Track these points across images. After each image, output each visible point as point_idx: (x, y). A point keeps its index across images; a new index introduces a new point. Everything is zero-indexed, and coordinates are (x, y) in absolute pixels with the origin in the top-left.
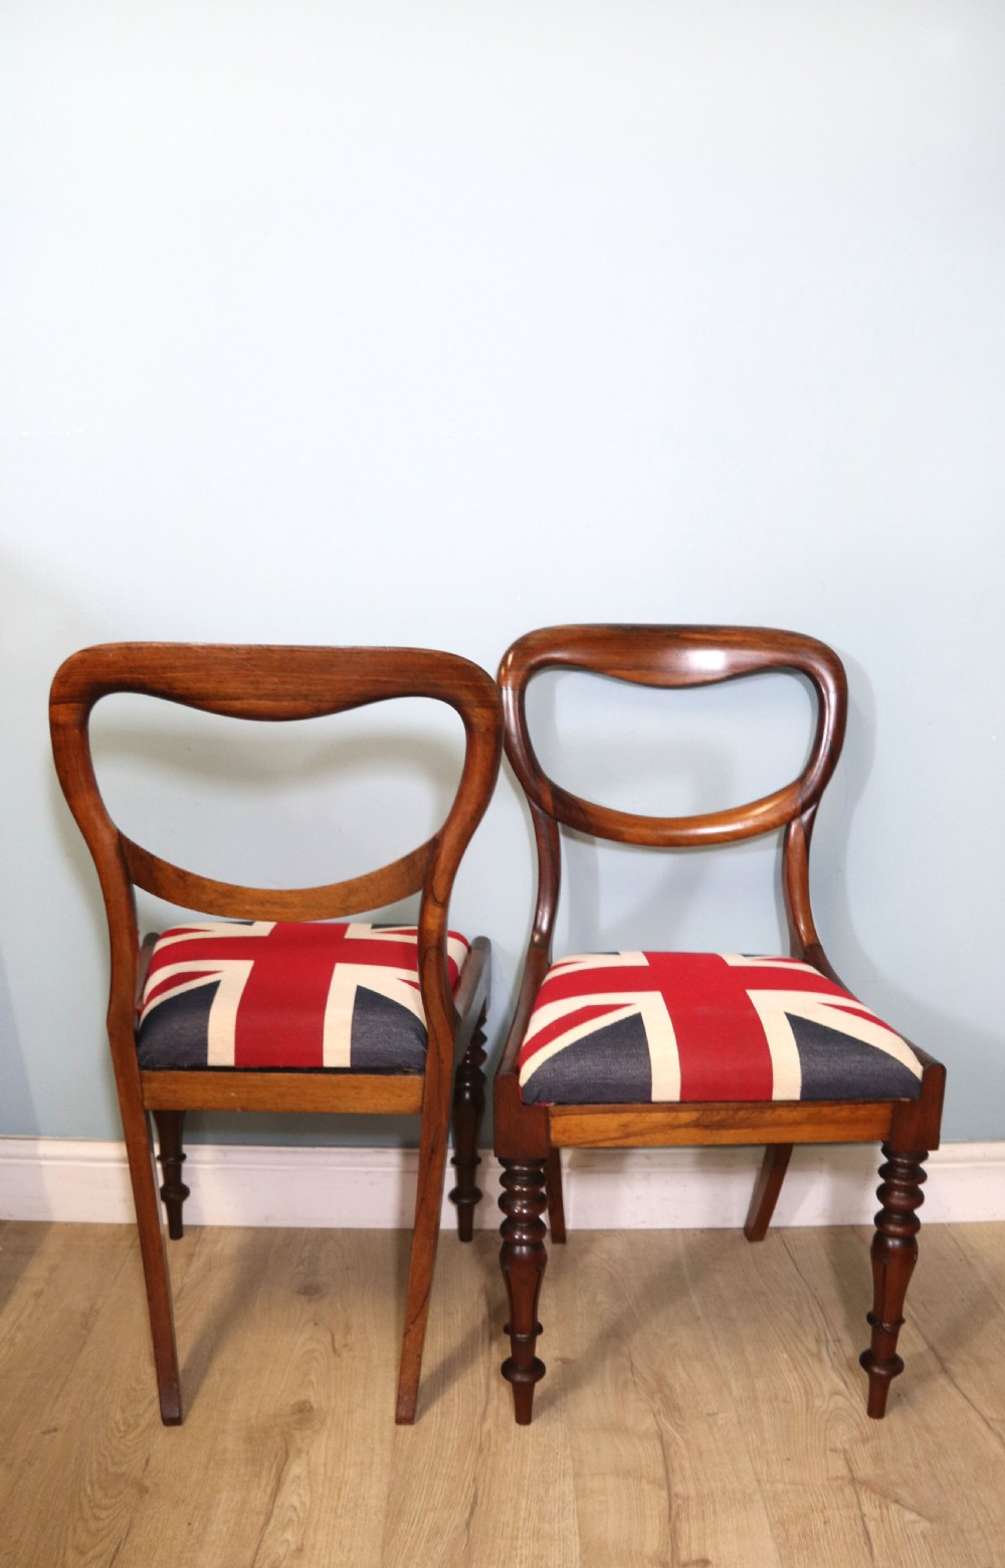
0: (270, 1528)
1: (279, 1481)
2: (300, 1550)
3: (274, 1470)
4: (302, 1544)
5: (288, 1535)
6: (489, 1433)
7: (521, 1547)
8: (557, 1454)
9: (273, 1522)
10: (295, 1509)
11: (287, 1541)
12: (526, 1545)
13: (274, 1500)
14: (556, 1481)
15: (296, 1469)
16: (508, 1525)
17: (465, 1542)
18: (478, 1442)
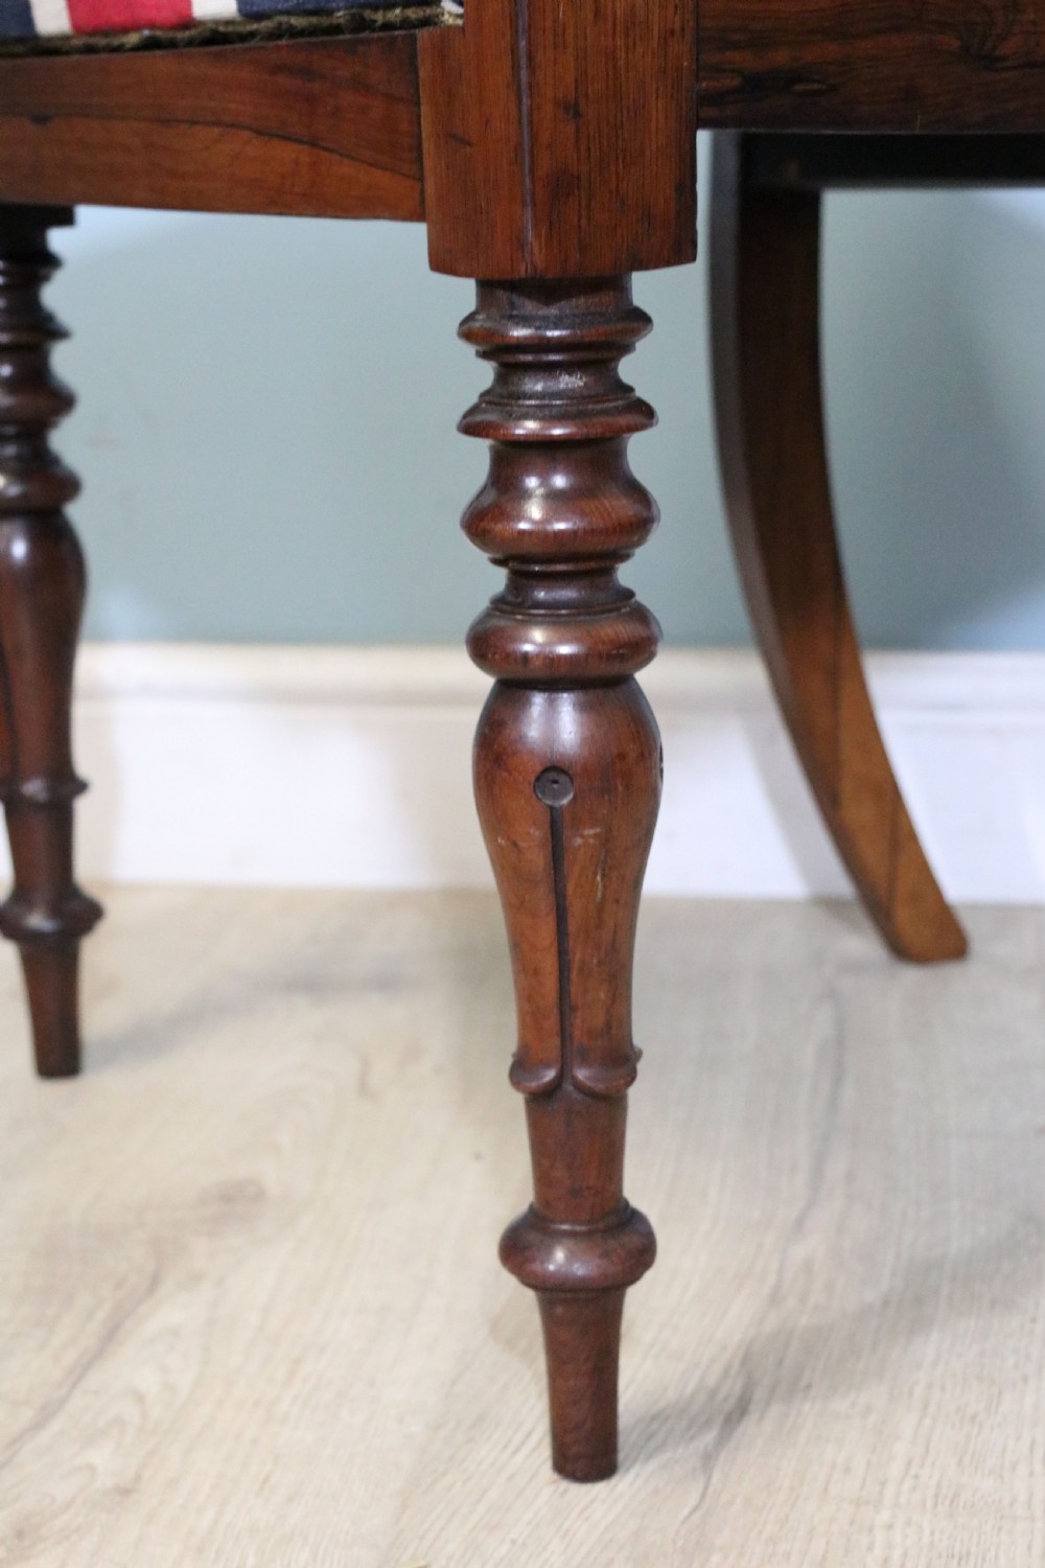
0: (44, 1437)
1: (111, 1335)
2: (125, 1492)
3: (101, 1315)
4: (138, 1478)
5: (100, 1457)
6: (808, 1266)
7: (890, 1527)
8: (1034, 1320)
9: (55, 1426)
10: (140, 1399)
11: (91, 1468)
12: (908, 1523)
13: (80, 1378)
14: (1025, 1379)
15: (174, 1312)
16: (848, 1470)
17: (693, 1500)
18: (772, 1280)
